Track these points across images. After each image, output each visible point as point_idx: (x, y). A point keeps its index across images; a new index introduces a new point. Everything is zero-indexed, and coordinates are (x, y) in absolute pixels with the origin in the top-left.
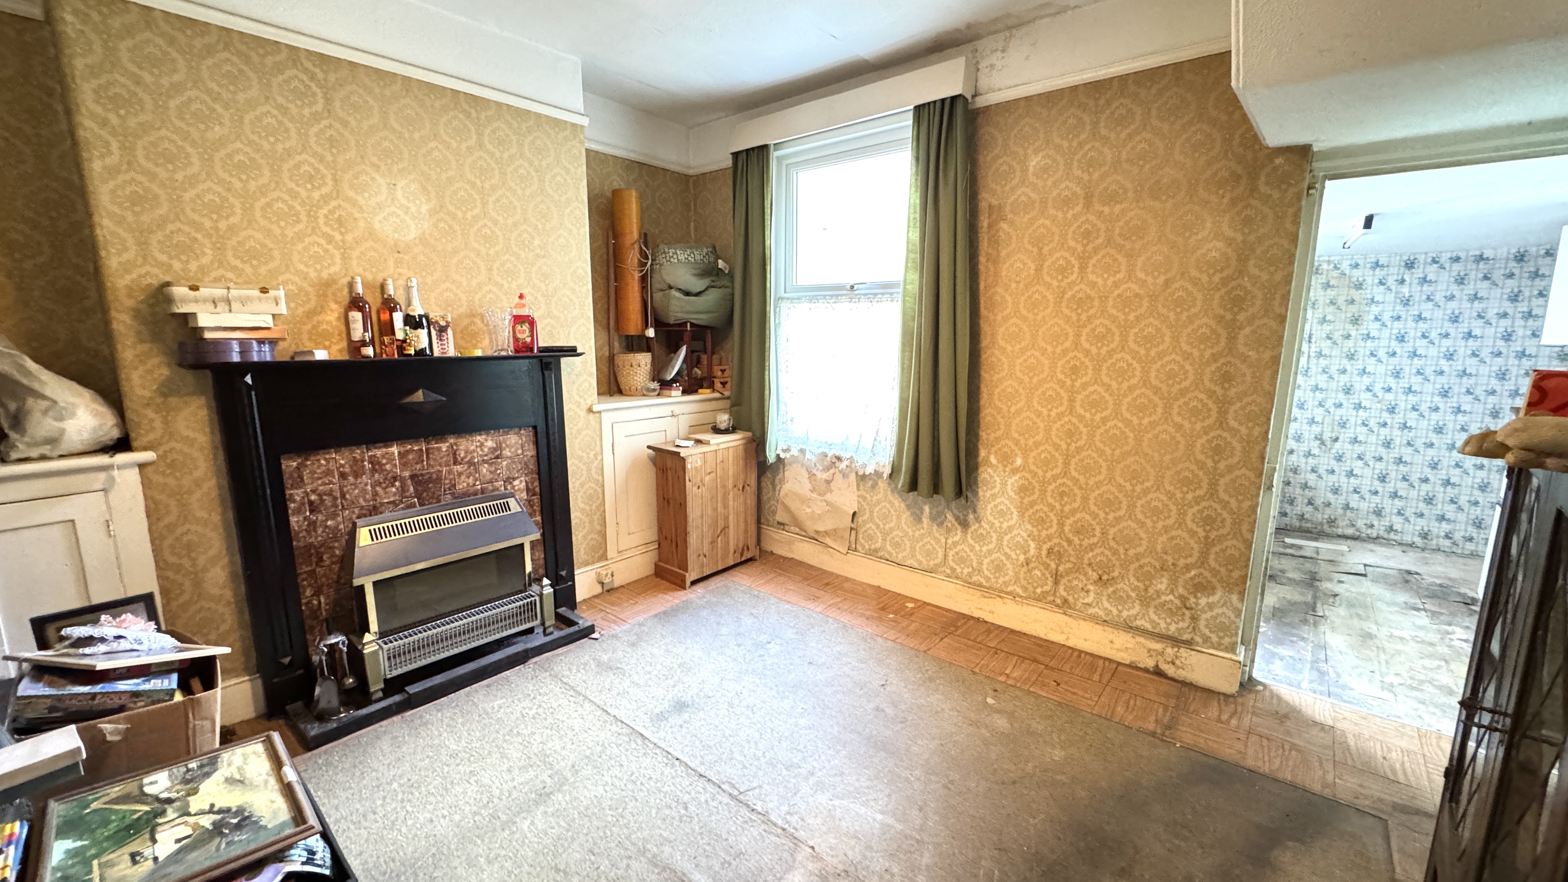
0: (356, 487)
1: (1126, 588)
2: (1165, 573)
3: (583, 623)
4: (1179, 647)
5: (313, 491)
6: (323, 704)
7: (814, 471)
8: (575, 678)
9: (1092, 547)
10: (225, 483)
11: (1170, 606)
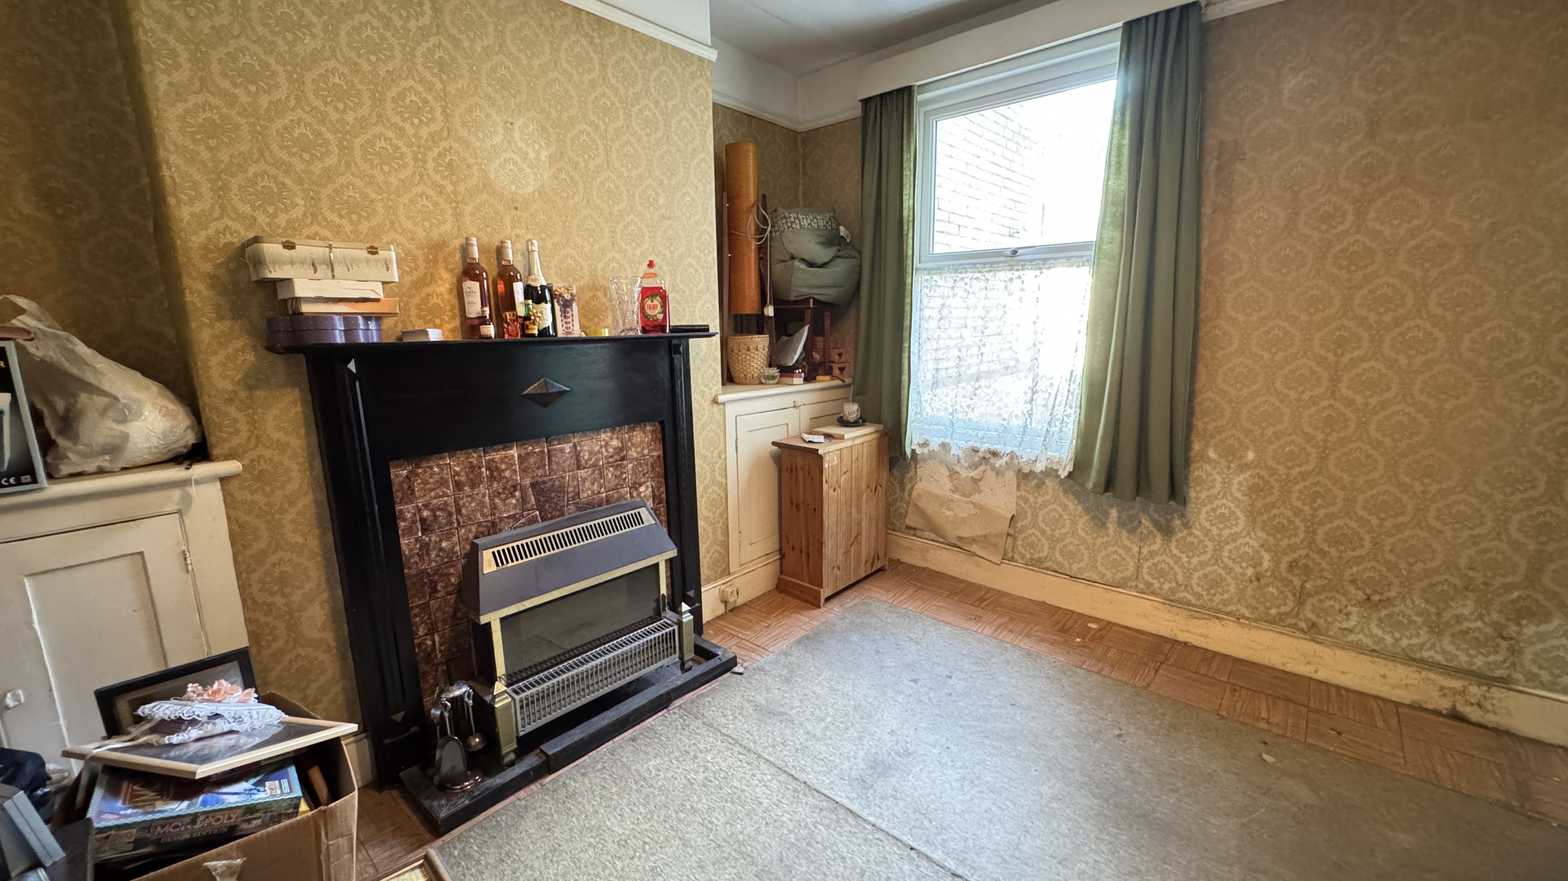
0: (473, 499)
1: (1407, 611)
2: (1470, 594)
3: (724, 655)
4: (1490, 686)
5: (426, 506)
6: (446, 768)
7: (957, 469)
8: (737, 728)
9: (1358, 561)
10: (323, 498)
11: (1477, 634)
